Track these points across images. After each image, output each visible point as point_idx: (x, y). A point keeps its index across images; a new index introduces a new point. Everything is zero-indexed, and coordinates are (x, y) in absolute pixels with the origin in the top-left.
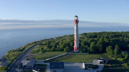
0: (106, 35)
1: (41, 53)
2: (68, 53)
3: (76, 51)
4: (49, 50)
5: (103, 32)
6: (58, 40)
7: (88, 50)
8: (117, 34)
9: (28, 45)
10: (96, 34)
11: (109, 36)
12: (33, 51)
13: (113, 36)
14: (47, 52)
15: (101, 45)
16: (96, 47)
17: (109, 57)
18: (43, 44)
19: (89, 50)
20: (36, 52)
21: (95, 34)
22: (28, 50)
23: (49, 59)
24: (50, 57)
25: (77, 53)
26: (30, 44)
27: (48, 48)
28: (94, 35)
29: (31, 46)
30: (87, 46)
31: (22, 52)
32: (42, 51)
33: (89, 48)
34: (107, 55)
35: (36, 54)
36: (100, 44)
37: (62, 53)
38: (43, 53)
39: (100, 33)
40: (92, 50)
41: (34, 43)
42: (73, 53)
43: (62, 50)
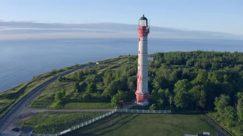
0: (204, 59)
1: (56, 108)
2: (121, 110)
3: (140, 104)
4: (78, 96)
5: (197, 52)
6: (102, 68)
7: (171, 102)
8: (227, 58)
9: (35, 80)
10: (185, 56)
11: (212, 61)
12: (40, 100)
13: (220, 62)
14: (72, 103)
15: (202, 93)
16: (190, 96)
17: (222, 125)
18: (68, 79)
19: (173, 102)
20: (46, 101)
21: (182, 55)
22: (30, 96)
23: (69, 130)
24: (74, 123)
25: (143, 111)
26: (40, 78)
27: (77, 90)
28: (180, 58)
29: (43, 82)
30: (167, 91)
31: (13, 100)
32: (59, 101)
33: (173, 97)
34: (218, 120)
35: (43, 110)
36: (200, 90)
37: (105, 108)
38: (60, 108)
39: (192, 54)
40: (180, 104)
41: (49, 76)
42: (132, 111)
43: (107, 100)
